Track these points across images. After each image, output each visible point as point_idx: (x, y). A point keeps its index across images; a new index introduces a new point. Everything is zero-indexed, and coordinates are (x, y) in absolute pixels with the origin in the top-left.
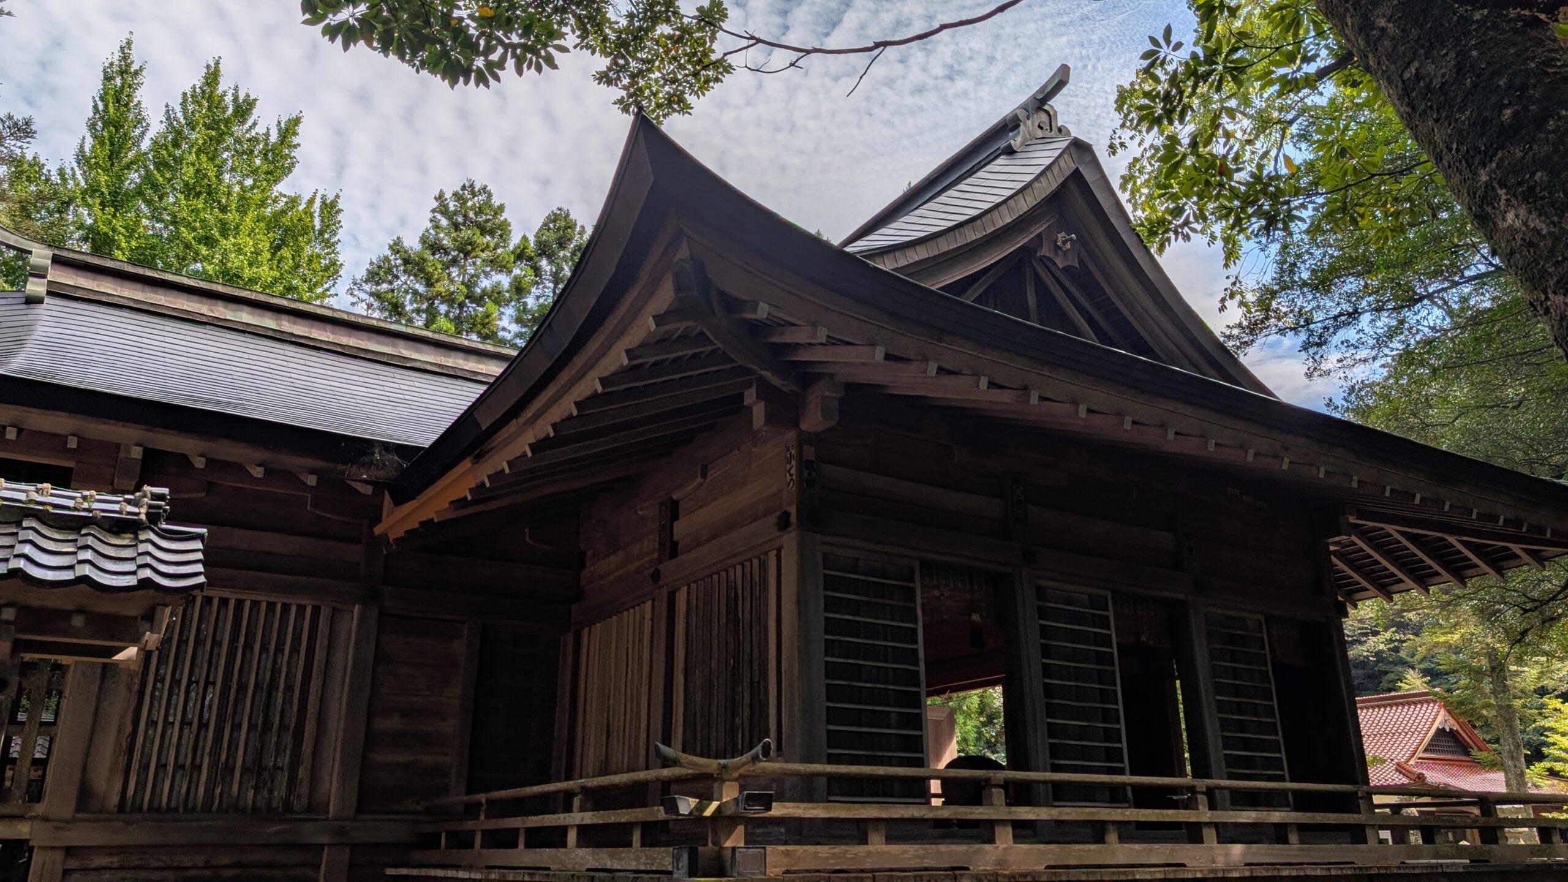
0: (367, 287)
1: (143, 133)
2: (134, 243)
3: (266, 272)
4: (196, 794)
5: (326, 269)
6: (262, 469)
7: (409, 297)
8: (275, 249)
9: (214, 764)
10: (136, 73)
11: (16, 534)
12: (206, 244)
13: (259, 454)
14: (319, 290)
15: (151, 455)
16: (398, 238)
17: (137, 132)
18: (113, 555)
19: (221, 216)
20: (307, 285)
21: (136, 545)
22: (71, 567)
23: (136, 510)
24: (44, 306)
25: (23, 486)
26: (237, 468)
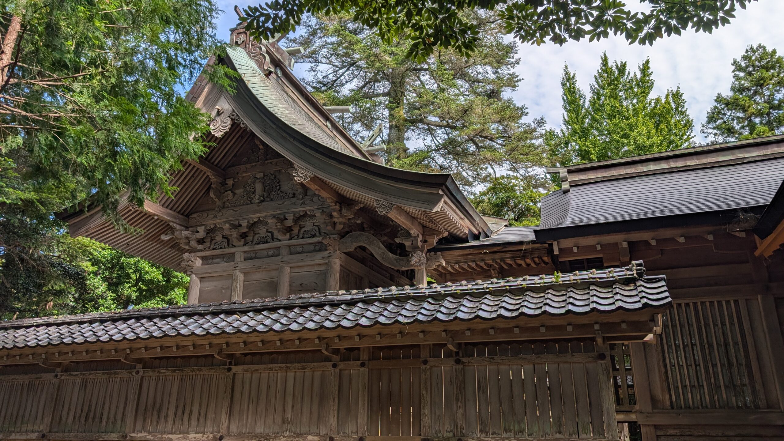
0: (710, 126)
1: (584, 101)
2: (597, 150)
3: (656, 139)
4: (705, 400)
5: (685, 125)
6: (683, 238)
7: (735, 122)
8: (657, 126)
9: (709, 384)
10: (573, 77)
11: (589, 293)
12: (625, 138)
13: (679, 231)
14: (686, 137)
15: (631, 244)
16: (718, 94)
17: (582, 101)
18: (628, 295)
19: (627, 122)
20: (678, 137)
21: (636, 289)
22: (614, 303)
23: (631, 273)
24: (570, 192)
25: (585, 272)
26: (672, 240)
